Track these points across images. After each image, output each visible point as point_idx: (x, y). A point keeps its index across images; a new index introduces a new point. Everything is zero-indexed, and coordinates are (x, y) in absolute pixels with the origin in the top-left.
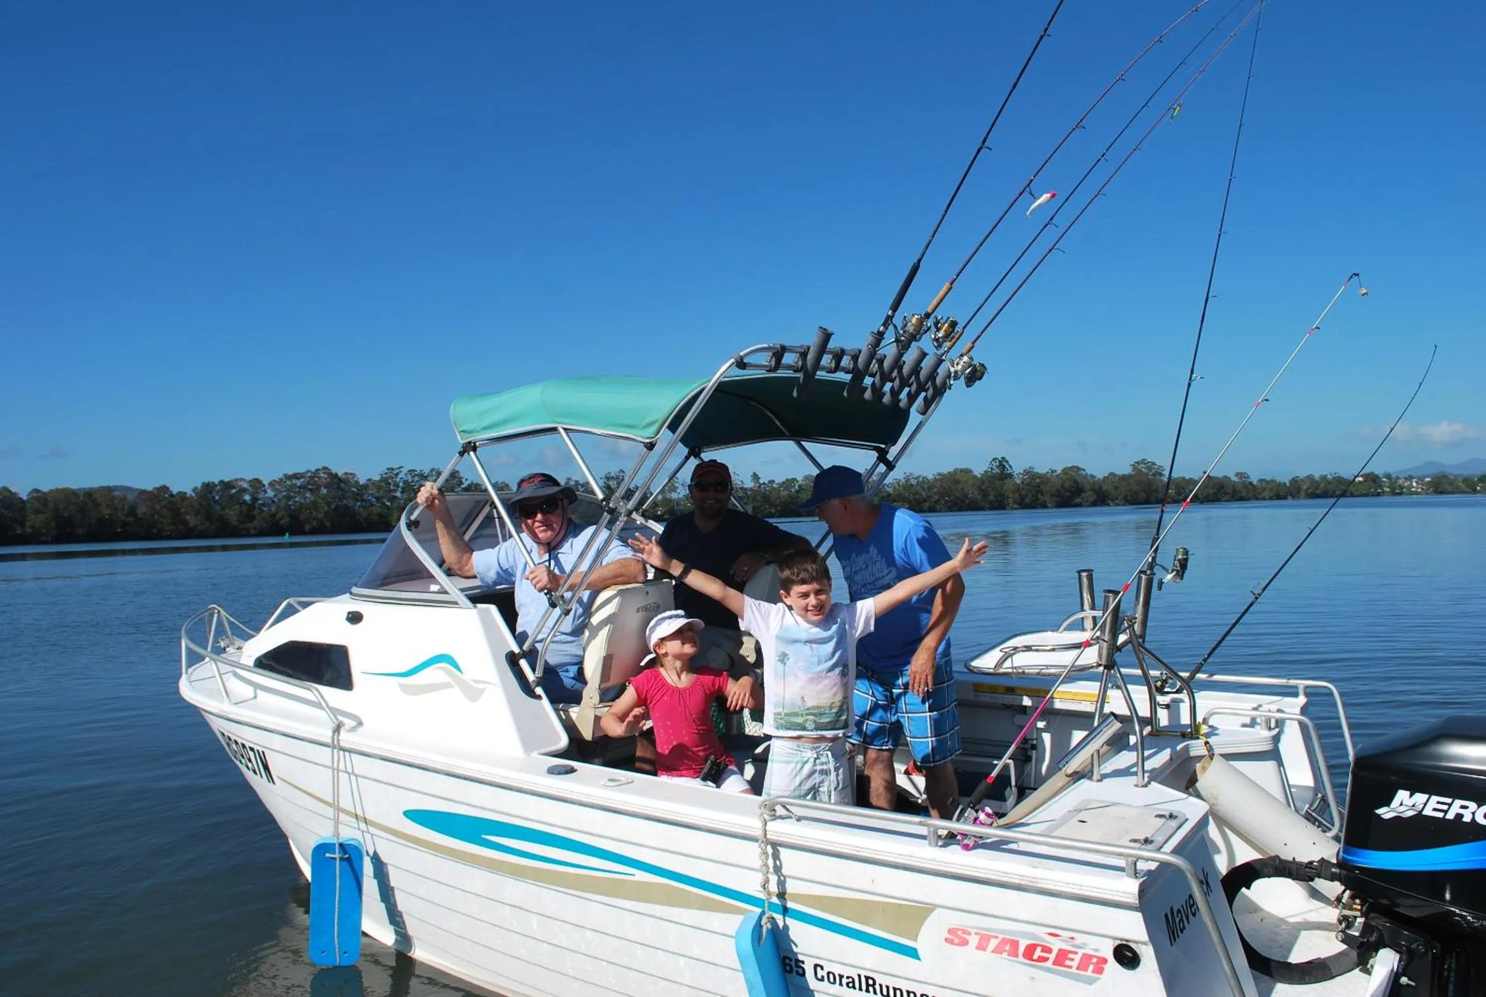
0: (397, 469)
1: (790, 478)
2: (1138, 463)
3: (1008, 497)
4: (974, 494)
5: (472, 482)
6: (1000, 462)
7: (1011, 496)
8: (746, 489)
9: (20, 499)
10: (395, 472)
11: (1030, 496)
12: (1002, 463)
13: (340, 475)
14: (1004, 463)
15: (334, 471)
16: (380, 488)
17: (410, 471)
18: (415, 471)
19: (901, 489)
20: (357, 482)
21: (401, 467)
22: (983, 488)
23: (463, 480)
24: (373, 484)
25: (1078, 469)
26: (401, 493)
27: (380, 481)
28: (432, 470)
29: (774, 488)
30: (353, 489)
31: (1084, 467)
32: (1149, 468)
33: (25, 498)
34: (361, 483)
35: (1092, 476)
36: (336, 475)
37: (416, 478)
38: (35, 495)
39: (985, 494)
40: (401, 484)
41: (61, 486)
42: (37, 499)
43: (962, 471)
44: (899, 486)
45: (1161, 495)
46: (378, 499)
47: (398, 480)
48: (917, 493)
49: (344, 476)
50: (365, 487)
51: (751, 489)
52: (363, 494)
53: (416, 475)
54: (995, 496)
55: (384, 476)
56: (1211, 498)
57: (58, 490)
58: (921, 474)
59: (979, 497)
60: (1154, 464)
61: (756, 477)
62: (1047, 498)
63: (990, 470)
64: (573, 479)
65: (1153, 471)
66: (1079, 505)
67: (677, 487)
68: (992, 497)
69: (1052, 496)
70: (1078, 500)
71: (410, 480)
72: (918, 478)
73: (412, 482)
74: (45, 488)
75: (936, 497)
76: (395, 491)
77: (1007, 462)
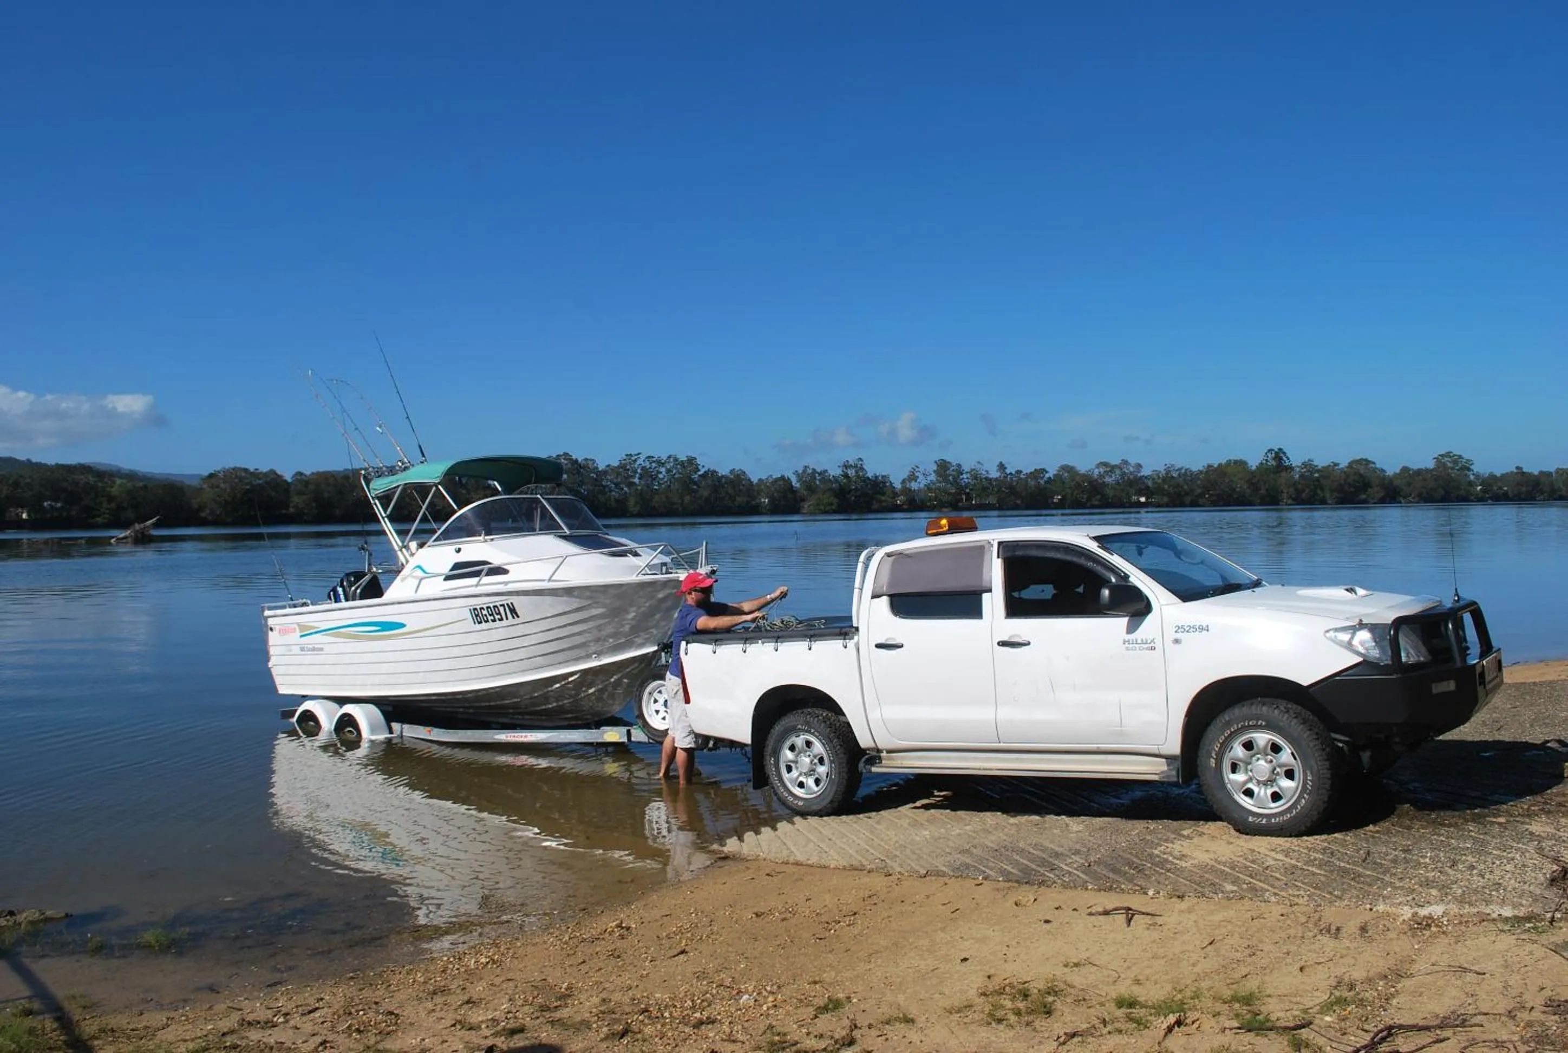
0: (636, 455)
1: (1038, 468)
2: (1442, 456)
3: (1282, 492)
4: (1241, 486)
5: (709, 469)
6: (1276, 453)
7: (1285, 491)
8: (991, 479)
9: (286, 481)
10: (633, 458)
11: (1307, 490)
12: (1279, 455)
13: (580, 460)
14: (1282, 455)
15: (574, 457)
16: (618, 474)
17: (649, 457)
18: (653, 457)
19: (1160, 481)
20: (597, 468)
21: (639, 454)
22: (1254, 481)
23: (700, 467)
24: (612, 469)
25: (1367, 462)
26: (640, 479)
27: (619, 467)
28: (670, 457)
29: (1021, 479)
30: (592, 475)
31: (1373, 460)
32: (1455, 462)
33: (289, 480)
34: (600, 469)
35: (1383, 470)
36: (576, 461)
37: (654, 465)
38: (299, 477)
39: (1254, 486)
40: (639, 471)
41: (321, 470)
42: (300, 481)
43: (1236, 462)
44: (1159, 478)
45: (1462, 492)
46: (617, 485)
47: (636, 466)
48: (1178, 485)
49: (584, 462)
50: (605, 472)
51: (996, 479)
52: (602, 480)
53: (654, 462)
54: (1267, 490)
55: (623, 462)
56: (1523, 496)
57: (318, 473)
58: (1183, 465)
59: (1248, 491)
60: (1460, 457)
61: (1002, 467)
62: (1328, 495)
63: (1264, 462)
64: (811, 467)
65: (1460, 465)
66: (1365, 502)
67: (918, 477)
68: (1263, 492)
69: (1332, 491)
70: (1363, 497)
71: (648, 467)
72: (1180, 469)
73: (650, 468)
74: (308, 472)
75: (1199, 491)
76: (633, 477)
77: (1284, 453)
